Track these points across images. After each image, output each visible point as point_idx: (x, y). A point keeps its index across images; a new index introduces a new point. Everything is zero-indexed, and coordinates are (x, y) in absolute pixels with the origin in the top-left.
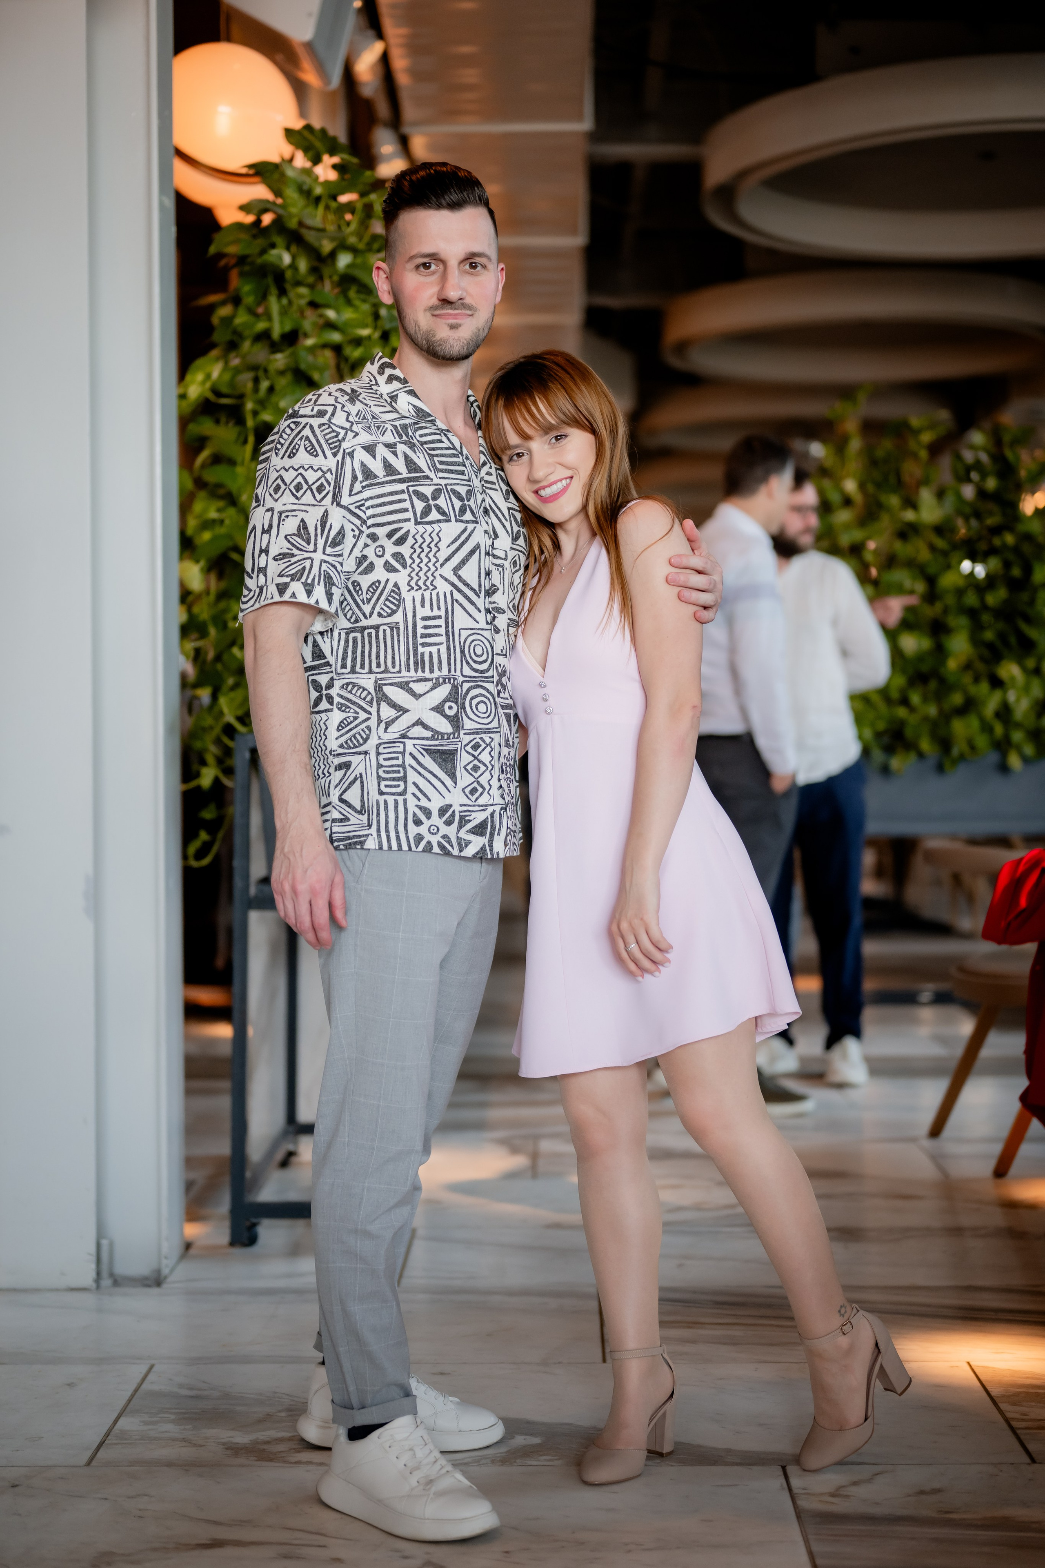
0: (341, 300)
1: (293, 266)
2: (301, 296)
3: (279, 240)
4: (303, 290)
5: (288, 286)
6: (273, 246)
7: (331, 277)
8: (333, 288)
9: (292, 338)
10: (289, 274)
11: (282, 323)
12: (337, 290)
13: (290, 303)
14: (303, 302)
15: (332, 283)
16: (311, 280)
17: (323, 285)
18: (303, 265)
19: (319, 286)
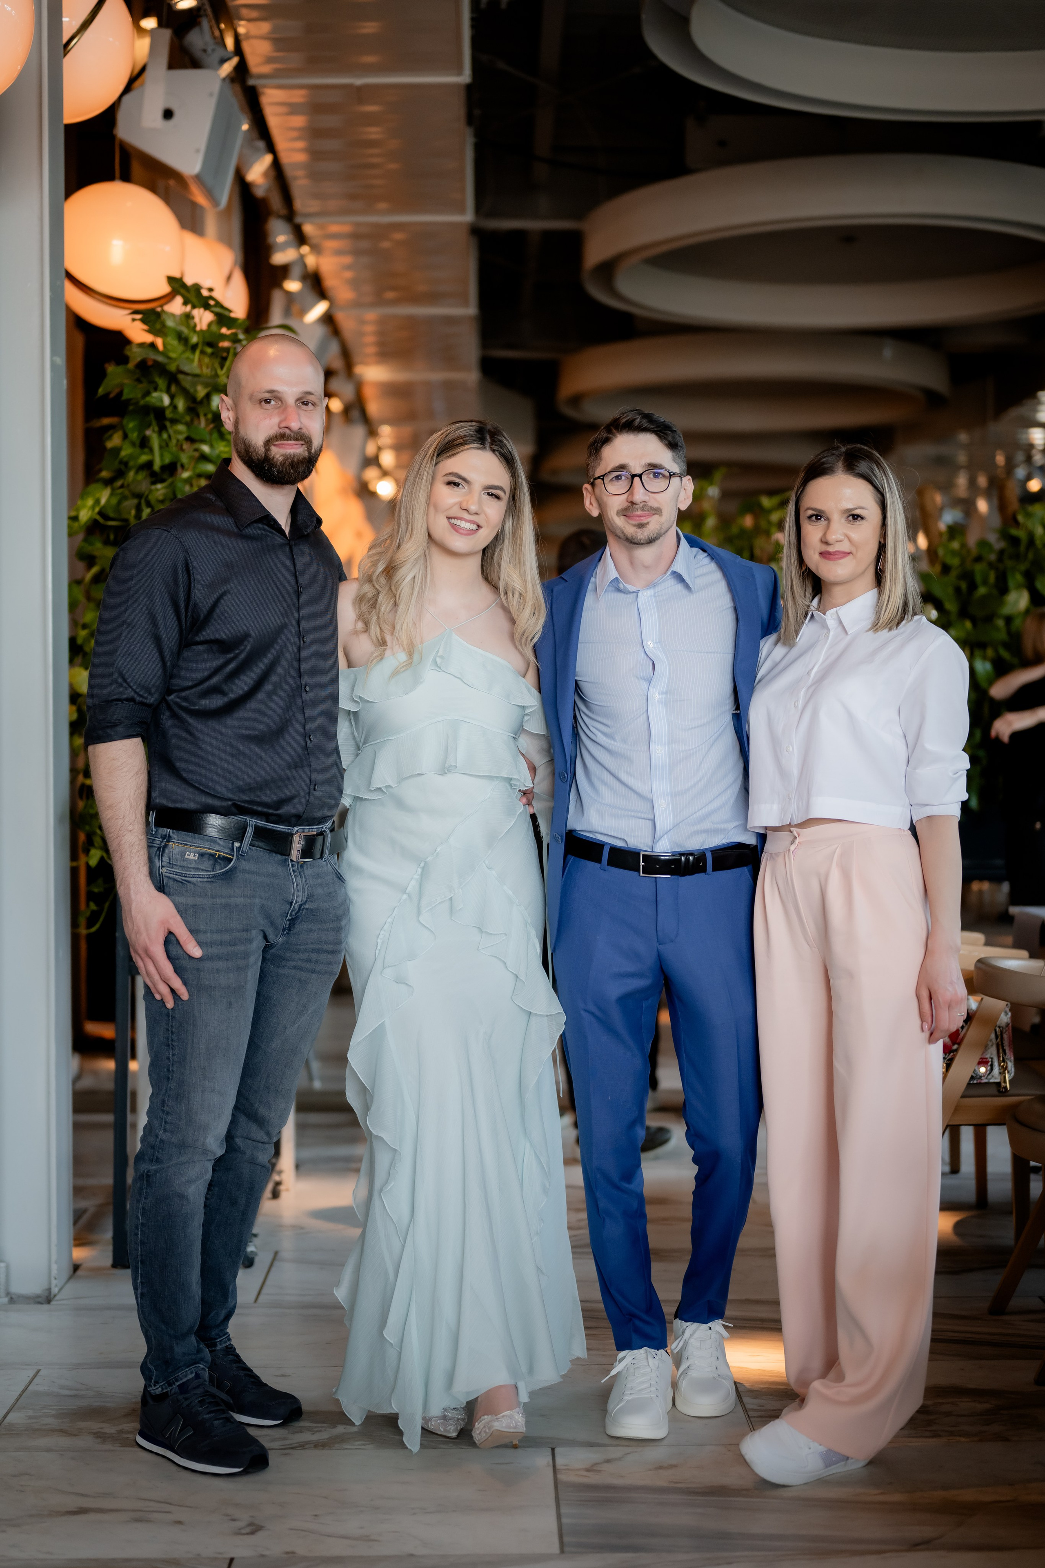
0: (215, 435)
1: (174, 407)
2: (180, 433)
3: (161, 383)
4: (181, 427)
5: (168, 424)
6: (156, 389)
7: (205, 415)
8: (207, 425)
9: (171, 469)
10: (169, 414)
11: (162, 456)
12: (212, 426)
13: (170, 437)
14: (181, 437)
15: (207, 420)
16: (188, 418)
17: (200, 423)
18: (181, 404)
19: (196, 422)
